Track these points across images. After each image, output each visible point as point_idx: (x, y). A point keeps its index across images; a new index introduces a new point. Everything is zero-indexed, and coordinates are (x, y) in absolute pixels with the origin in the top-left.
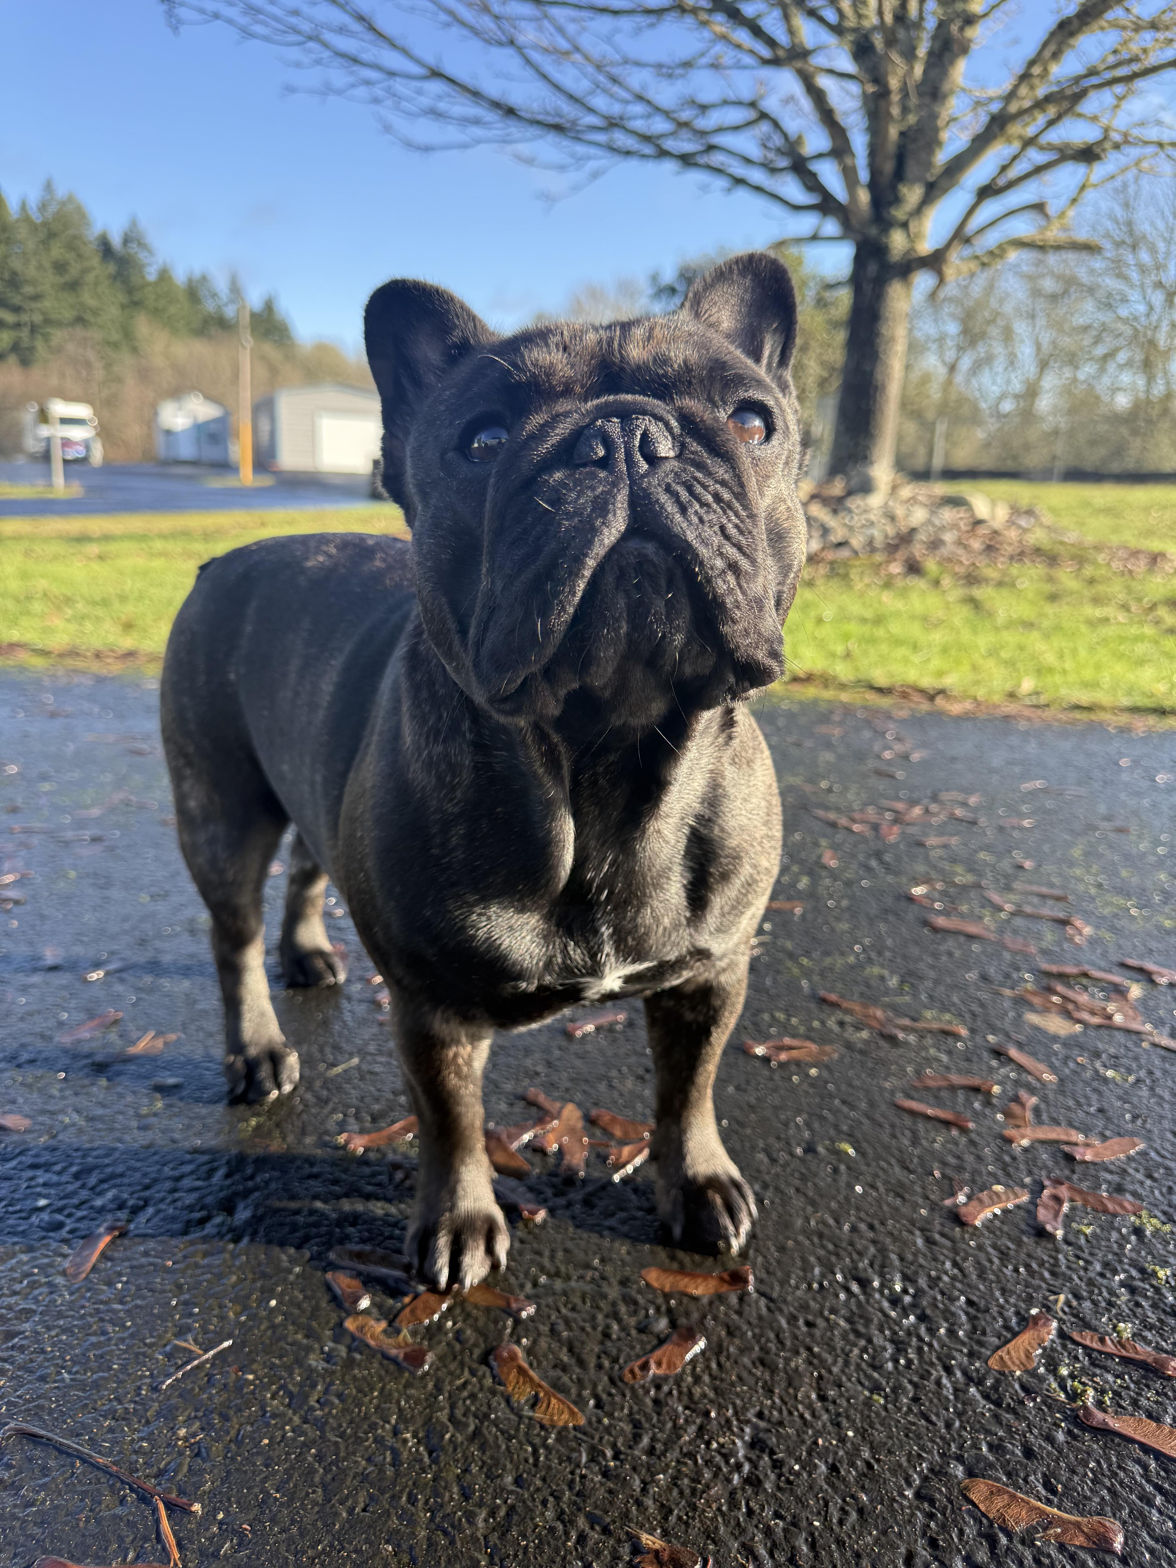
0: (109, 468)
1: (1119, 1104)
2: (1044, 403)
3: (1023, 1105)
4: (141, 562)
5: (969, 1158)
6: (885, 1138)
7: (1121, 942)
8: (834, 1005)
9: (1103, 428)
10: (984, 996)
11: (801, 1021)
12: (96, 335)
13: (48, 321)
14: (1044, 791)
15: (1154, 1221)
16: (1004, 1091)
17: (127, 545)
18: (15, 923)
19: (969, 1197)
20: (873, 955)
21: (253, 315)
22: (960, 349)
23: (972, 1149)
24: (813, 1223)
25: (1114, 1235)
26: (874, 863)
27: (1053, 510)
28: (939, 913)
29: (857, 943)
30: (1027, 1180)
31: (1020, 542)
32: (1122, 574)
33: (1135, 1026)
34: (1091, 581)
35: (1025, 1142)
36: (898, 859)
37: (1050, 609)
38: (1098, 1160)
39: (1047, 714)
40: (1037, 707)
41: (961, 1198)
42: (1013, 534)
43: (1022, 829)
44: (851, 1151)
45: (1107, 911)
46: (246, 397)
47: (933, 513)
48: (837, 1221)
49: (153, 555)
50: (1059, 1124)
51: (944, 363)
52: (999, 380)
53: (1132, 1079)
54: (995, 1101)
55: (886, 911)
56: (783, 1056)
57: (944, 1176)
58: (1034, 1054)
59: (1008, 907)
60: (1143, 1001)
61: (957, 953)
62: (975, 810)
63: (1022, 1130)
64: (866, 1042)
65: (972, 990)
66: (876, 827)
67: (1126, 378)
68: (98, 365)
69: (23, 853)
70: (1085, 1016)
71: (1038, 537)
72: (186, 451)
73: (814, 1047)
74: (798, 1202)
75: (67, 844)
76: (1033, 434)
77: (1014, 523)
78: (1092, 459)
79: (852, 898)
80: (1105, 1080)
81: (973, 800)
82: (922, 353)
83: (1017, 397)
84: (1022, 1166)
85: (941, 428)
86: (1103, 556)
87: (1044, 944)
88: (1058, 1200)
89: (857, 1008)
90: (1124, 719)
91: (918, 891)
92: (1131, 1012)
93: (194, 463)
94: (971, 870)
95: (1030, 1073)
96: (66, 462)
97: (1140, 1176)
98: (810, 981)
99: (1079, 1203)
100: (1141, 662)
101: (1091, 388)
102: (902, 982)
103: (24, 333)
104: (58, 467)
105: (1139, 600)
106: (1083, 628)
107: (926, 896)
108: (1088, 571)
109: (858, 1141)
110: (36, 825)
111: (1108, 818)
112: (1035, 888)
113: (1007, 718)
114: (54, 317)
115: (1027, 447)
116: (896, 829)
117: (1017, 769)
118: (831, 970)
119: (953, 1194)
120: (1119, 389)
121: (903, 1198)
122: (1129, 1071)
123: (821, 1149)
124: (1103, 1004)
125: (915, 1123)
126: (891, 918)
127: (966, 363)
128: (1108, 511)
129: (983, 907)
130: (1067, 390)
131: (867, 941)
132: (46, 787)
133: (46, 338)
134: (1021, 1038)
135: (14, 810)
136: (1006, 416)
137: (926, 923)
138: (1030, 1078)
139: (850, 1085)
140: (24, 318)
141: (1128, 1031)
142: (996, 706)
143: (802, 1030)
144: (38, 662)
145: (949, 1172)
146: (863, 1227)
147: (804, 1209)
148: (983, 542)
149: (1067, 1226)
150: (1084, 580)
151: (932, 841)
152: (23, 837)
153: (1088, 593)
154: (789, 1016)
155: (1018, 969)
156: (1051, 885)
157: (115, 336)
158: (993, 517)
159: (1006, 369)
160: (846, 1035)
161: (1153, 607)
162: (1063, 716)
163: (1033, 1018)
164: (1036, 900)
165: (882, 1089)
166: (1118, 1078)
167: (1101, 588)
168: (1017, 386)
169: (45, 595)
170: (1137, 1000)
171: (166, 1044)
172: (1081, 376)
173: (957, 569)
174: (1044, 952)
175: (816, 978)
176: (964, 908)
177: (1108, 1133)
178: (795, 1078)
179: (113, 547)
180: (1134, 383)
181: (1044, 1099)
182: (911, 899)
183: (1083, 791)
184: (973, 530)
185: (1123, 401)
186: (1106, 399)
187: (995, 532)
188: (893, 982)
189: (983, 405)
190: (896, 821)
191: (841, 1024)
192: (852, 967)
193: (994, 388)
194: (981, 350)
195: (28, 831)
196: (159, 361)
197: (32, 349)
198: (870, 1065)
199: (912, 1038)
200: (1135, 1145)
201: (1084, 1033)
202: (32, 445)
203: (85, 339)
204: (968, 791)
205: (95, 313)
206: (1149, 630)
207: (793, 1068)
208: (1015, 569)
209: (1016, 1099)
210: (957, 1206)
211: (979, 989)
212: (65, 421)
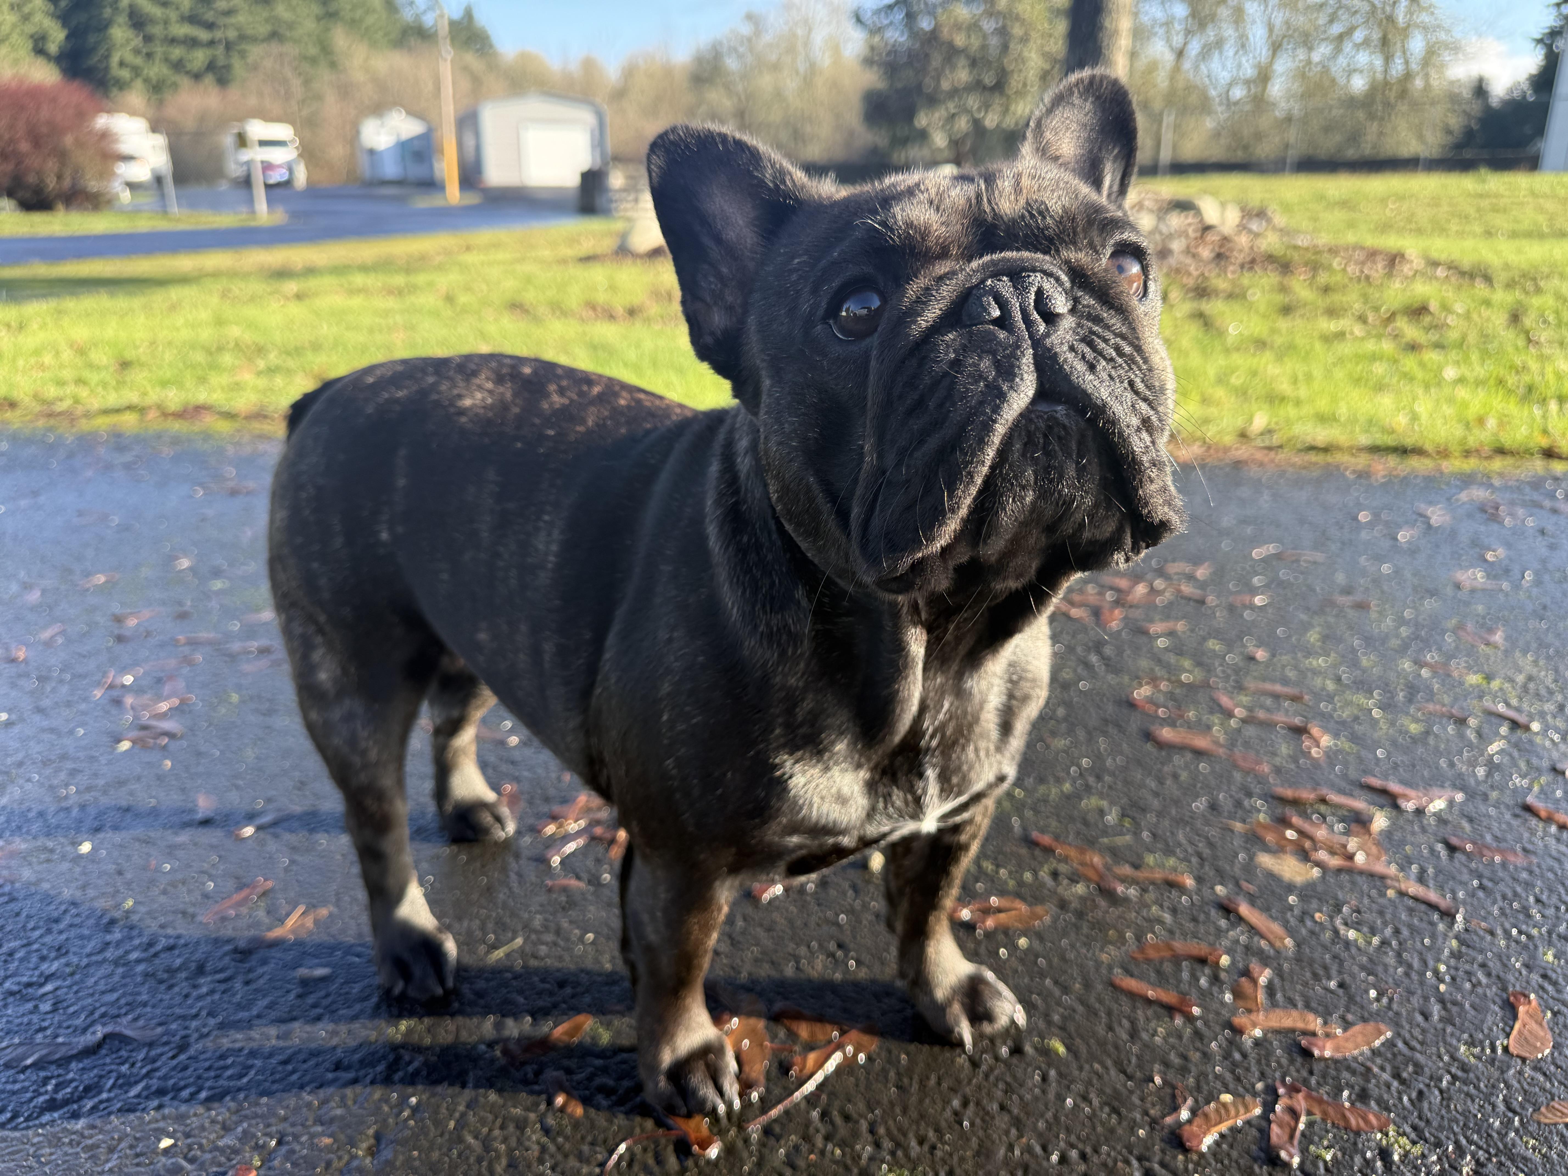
0: (313, 191)
1: (1363, 975)
2: (1276, 89)
3: (1255, 982)
4: (338, 300)
5: (1195, 1056)
6: (1101, 1030)
7: (1364, 753)
8: (1049, 851)
9: (1337, 112)
10: (1213, 832)
11: (1010, 873)
12: (290, 50)
13: (242, 38)
14: (1278, 556)
15: (1403, 1140)
16: (1233, 962)
17: (328, 281)
18: (168, 763)
19: (1194, 1112)
20: (1091, 780)
21: (452, 24)
22: (1188, 32)
23: (1198, 1044)
24: (1017, 1152)
25: (1358, 1160)
26: (1094, 658)
27: (1287, 208)
28: (1165, 722)
29: (1073, 764)
30: (1260, 1086)
31: (1252, 248)
32: (1359, 280)
33: (1380, 868)
34: (1326, 290)
35: (1258, 1033)
36: (1120, 652)
37: (1283, 324)
38: (1339, 1056)
39: (1281, 456)
40: (1270, 449)
41: (1184, 1114)
42: (1243, 240)
43: (1252, 607)
44: (1061, 1049)
45: (1346, 714)
46: (449, 112)
47: (1160, 219)
48: (1044, 1148)
49: (352, 292)
50: (1295, 1006)
51: (1171, 48)
52: (1229, 64)
53: (1376, 941)
54: (1223, 975)
55: (1106, 721)
56: (990, 923)
57: (1165, 1081)
58: (1266, 909)
59: (1239, 712)
60: (1388, 834)
61: (1184, 776)
62: (1203, 585)
63: (1253, 1017)
64: (1082, 899)
65: (1199, 824)
66: (1096, 612)
67: (1363, 58)
68: (296, 84)
69: (186, 670)
70: (1322, 855)
71: (1270, 242)
72: (391, 169)
73: (1023, 907)
74: (1002, 1121)
75: (233, 658)
76: (1264, 122)
77: (1245, 228)
78: (1328, 145)
79: (1068, 705)
80: (1347, 944)
81: (1202, 573)
82: (1148, 38)
83: (1247, 82)
84: (1254, 1068)
85: (1169, 119)
86: (1338, 259)
87: (1278, 761)
88: (1294, 1114)
89: (1073, 853)
90: (1362, 461)
91: (1142, 693)
92: (1374, 850)
93: (399, 183)
94: (1199, 664)
95: (1263, 937)
96: (268, 187)
97: (1386, 1076)
98: (1021, 817)
99: (1318, 1117)
100: (1380, 387)
101: (1326, 70)
102: (1123, 815)
103: (220, 51)
104: (260, 194)
105: (1376, 309)
106: (1318, 346)
107: (1150, 700)
108: (1323, 278)
109: (1070, 1037)
110: (204, 635)
111: (1348, 591)
112: (1268, 686)
113: (1238, 465)
114: (249, 32)
115: (1258, 136)
116: (1118, 613)
117: (1249, 530)
118: (1045, 801)
119: (1176, 1109)
120: (1355, 71)
121: (1119, 1114)
122: (1373, 932)
123: (1028, 1049)
124: (1343, 839)
125: (1134, 1008)
126: (1111, 730)
127: (1194, 47)
128: (1345, 204)
129: (1211, 712)
130: (1301, 74)
131: (1085, 762)
132: (218, 585)
133: (243, 54)
134: (1252, 888)
135: (183, 616)
136: (1236, 103)
137: (1148, 736)
138: (1263, 943)
139: (1063, 959)
140: (218, 34)
141: (1371, 875)
142: (1226, 450)
143: (1012, 883)
144: (223, 427)
145: (1170, 1076)
146: (1074, 1154)
147: (1007, 1133)
148: (1213, 250)
149: (1304, 1151)
150: (1318, 288)
151: (1156, 628)
152: (186, 650)
153: (1322, 302)
154: (998, 866)
155: (1249, 795)
156: (1285, 681)
157: (313, 51)
158: (1223, 222)
159: (1236, 53)
160: (1060, 890)
161: (1391, 317)
162: (1297, 460)
163: (1265, 860)
164: (1269, 702)
165: (1098, 964)
166: (1361, 941)
167: (1336, 298)
168: (1249, 71)
169: (237, 345)
170: (1381, 832)
171: (316, 922)
172: (1316, 57)
173: (1185, 280)
174: (1278, 770)
175: (1029, 814)
176: (1191, 714)
177: (1350, 1017)
178: (1002, 951)
179: (313, 283)
180: (1371, 63)
181: (1279, 972)
182: (1132, 705)
183: (1319, 557)
184: (1202, 237)
185: (1359, 84)
186: (1342, 81)
187: (1225, 239)
188: (1111, 818)
189: (1213, 93)
190: (1118, 603)
191: (1055, 875)
192: (1068, 797)
193: (1225, 73)
194: (1211, 34)
195: (193, 643)
196: (359, 76)
197: (228, 67)
198: (1085, 930)
199: (1132, 892)
200: (1380, 1033)
201: (1323, 877)
202: (234, 170)
203: (281, 55)
204: (1197, 561)
205: (291, 26)
206: (1387, 346)
207: (1001, 937)
208: (1246, 279)
209: (1246, 973)
210: (1180, 1125)
211: (1207, 823)
212: (263, 143)
